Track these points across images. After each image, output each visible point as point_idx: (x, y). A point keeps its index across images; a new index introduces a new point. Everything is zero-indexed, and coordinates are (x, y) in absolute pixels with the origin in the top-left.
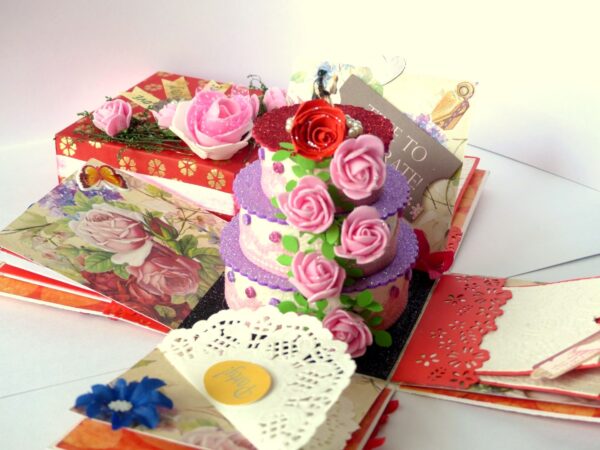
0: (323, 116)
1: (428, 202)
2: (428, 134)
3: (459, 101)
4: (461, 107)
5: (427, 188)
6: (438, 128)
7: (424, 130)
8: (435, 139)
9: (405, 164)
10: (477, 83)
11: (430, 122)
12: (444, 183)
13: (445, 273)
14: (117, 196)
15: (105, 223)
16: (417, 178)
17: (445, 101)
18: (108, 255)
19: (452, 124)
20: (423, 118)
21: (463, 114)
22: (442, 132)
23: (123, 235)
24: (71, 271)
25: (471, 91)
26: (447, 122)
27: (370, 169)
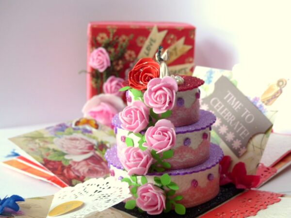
0: (149, 67)
1: (250, 147)
2: (257, 108)
3: (277, 89)
4: (277, 93)
5: (251, 138)
6: (263, 105)
7: (255, 106)
8: (260, 111)
9: (241, 124)
10: (289, 79)
11: (260, 101)
12: (261, 136)
13: (252, 189)
14: (90, 132)
15: (74, 141)
16: (246, 132)
17: (270, 89)
18: (64, 154)
19: (271, 102)
20: (256, 99)
21: (278, 97)
22: (265, 107)
23: (80, 148)
24: (38, 157)
25: (285, 83)
26: (268, 101)
27: (165, 95)
